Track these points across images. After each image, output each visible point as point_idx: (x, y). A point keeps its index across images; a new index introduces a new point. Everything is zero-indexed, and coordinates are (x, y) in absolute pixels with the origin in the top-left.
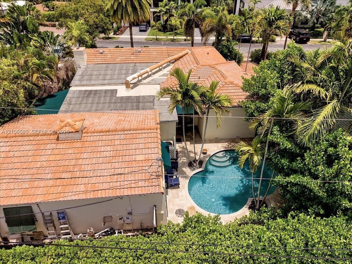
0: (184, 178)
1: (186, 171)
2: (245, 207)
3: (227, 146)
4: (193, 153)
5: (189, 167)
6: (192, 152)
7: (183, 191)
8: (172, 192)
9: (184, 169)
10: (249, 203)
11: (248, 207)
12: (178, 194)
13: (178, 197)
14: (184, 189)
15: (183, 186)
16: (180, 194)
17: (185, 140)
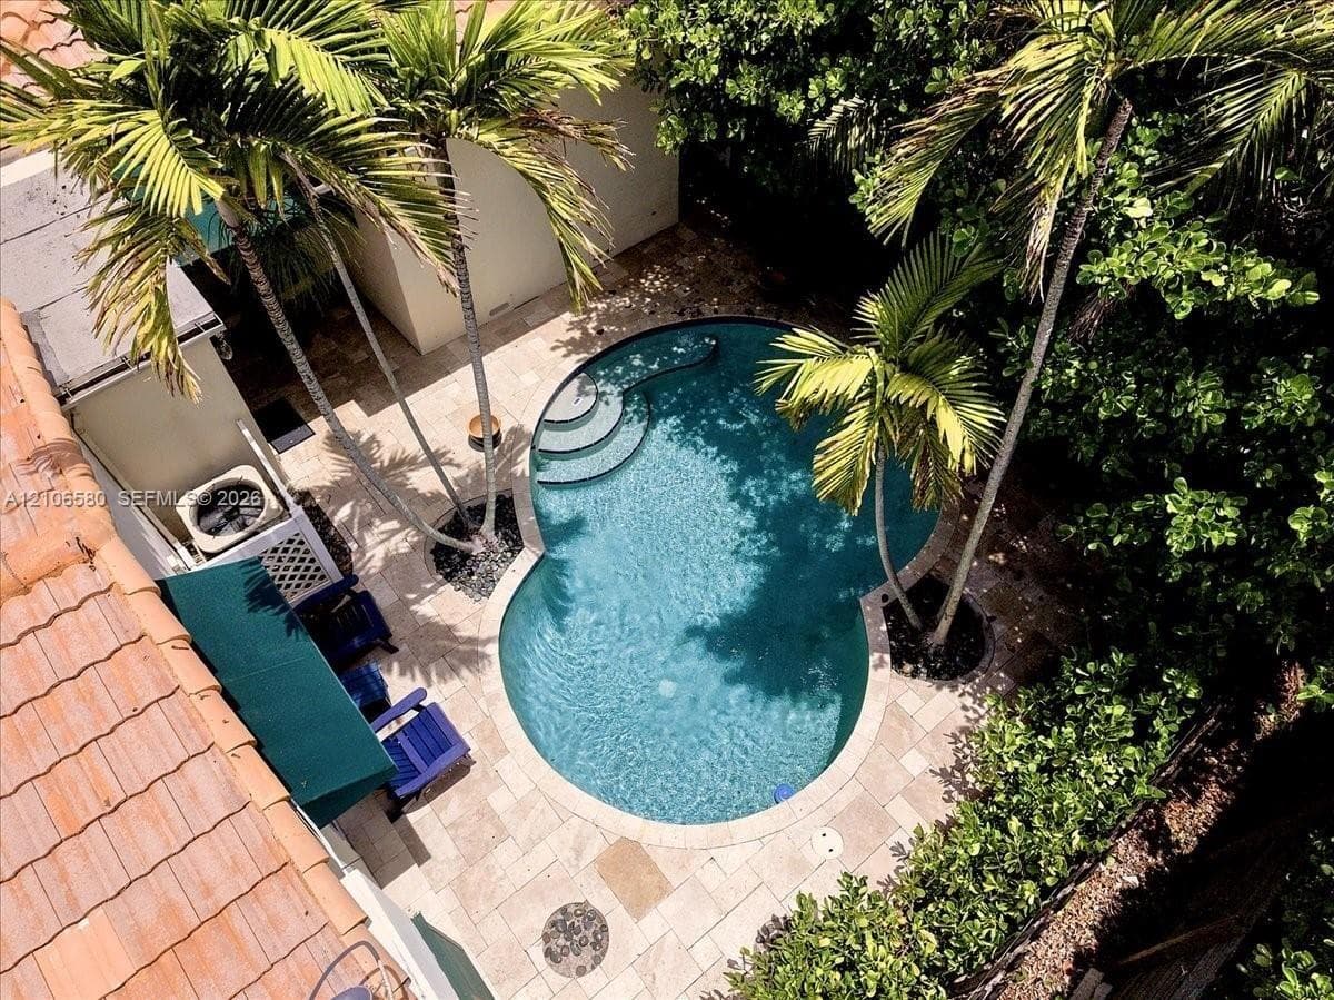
0: (465, 672)
1: (447, 620)
2: (876, 667)
3: (577, 334)
4: (424, 464)
5: (449, 577)
6: (412, 463)
7: (506, 766)
8: (447, 817)
9: (427, 608)
10: (877, 628)
11: (887, 658)
12: (485, 813)
13: (502, 835)
14: (506, 751)
15: (492, 736)
16: (500, 801)
17: (323, 403)
